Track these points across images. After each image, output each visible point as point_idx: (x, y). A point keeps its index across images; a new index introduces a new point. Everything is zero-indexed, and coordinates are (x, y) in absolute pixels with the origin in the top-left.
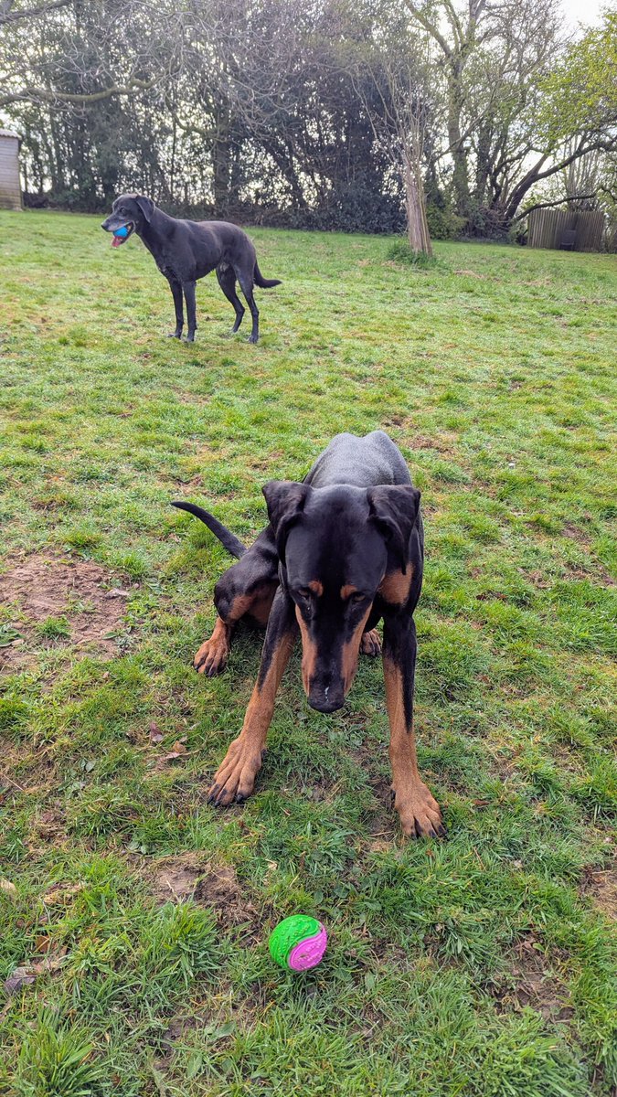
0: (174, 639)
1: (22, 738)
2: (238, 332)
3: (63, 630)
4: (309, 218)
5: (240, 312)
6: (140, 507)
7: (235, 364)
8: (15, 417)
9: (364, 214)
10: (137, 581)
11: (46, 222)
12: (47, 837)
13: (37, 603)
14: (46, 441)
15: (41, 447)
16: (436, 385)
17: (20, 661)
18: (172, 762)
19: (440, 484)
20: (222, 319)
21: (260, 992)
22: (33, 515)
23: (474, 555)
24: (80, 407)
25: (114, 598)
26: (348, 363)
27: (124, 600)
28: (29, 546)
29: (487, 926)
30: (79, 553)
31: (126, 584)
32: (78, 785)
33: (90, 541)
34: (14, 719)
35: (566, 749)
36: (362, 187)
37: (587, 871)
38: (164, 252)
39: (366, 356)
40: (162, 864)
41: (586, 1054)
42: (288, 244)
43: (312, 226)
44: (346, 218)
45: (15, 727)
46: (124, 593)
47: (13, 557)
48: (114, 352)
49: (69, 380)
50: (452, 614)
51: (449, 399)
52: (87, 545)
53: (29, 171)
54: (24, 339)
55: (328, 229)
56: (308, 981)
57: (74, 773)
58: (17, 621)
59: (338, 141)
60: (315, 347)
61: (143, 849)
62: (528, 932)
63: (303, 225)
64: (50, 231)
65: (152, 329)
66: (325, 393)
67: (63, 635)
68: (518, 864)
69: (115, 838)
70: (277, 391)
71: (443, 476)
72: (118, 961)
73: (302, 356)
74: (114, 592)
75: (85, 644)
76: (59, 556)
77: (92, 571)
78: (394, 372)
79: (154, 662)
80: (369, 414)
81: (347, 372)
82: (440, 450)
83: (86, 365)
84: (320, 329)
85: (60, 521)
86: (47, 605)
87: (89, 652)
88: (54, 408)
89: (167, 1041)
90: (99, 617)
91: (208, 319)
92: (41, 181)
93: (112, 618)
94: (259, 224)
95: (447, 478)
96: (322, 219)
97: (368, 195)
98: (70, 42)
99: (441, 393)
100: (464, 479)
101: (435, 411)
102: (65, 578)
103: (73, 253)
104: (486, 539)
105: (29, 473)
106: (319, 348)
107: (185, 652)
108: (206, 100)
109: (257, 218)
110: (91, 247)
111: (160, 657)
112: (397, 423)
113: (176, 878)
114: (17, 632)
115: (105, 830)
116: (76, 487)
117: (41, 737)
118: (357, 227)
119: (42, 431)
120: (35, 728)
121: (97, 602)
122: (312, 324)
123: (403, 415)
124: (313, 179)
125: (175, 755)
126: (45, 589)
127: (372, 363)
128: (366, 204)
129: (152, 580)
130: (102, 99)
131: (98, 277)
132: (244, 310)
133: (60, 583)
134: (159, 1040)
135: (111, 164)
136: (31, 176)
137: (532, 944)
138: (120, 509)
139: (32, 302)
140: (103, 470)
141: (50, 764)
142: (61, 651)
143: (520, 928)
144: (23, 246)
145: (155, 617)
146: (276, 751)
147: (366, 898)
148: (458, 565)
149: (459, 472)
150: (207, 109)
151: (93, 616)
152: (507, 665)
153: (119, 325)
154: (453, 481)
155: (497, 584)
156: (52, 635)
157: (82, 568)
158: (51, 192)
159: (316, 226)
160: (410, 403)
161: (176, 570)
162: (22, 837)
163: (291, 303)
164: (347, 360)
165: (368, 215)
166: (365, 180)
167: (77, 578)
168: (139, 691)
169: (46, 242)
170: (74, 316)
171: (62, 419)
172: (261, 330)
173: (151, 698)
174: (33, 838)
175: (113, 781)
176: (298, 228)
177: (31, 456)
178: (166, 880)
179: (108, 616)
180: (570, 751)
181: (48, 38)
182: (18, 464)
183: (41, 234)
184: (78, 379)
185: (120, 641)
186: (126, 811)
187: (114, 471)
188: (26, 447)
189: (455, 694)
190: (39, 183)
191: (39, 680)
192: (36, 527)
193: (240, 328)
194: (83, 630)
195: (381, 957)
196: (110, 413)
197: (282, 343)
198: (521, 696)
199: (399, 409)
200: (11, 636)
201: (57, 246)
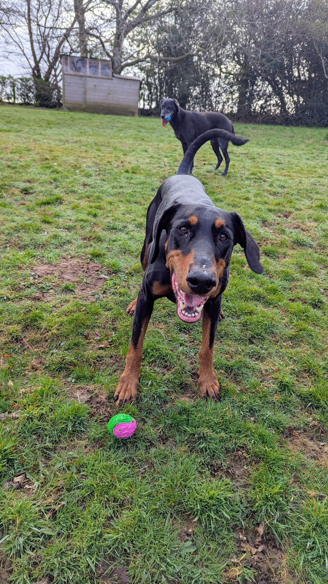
0: (121, 299)
1: (38, 329)
2: (217, 171)
3: (73, 289)
4: (287, 119)
5: (220, 161)
6: (130, 243)
7: (207, 184)
8: (89, 201)
9: (320, 116)
10: (115, 273)
11: (146, 121)
12: (35, 369)
13: (66, 276)
14: (99, 212)
15: (95, 214)
16: (317, 199)
17: (49, 299)
18: (101, 348)
19: (295, 246)
20: (212, 164)
21: (99, 442)
22: (80, 242)
23: (298, 280)
24: (121, 199)
25: (101, 279)
26: (271, 187)
27: (106, 280)
28: (73, 254)
29: (222, 440)
30: (94, 259)
31: (109, 274)
32: (55, 351)
33: (100, 254)
34: (36, 320)
35: (307, 375)
36: (320, 102)
37: (291, 430)
38: (179, 127)
39: (282, 184)
40: (79, 388)
41: (249, 505)
42: (269, 132)
43: (288, 123)
44: (309, 119)
45: (36, 323)
46: (106, 277)
47: (65, 258)
48: (148, 176)
49: (121, 187)
50: (272, 306)
51: (321, 206)
52: (98, 256)
53: (146, 98)
54: (109, 170)
55: (297, 125)
56: (121, 443)
57: (55, 346)
58: (54, 283)
59: (310, 77)
60: (255, 178)
61: (73, 381)
62: (243, 447)
63: (283, 123)
64: (146, 125)
65: (172, 168)
66: (250, 200)
67: (72, 291)
68: (252, 419)
69: (63, 373)
70: (224, 197)
71: (298, 242)
72: (41, 417)
73: (247, 182)
74: (102, 276)
75: (80, 295)
76: (85, 259)
77: (96, 267)
78: (295, 192)
79: (108, 307)
80: (270, 211)
81: (268, 191)
82: (302, 230)
83: (133, 181)
84: (263, 171)
85: (91, 245)
86: (70, 278)
87: (80, 299)
88: (110, 199)
89: (52, 454)
90: (92, 286)
91: (205, 164)
92: (151, 103)
93: (97, 287)
94: (259, 122)
95: (300, 244)
96: (294, 119)
97: (323, 106)
98: (169, 30)
99: (319, 203)
100: (310, 245)
101: (311, 211)
102: (82, 268)
103: (154, 135)
104: (308, 273)
105: (85, 224)
106: (257, 179)
107: (125, 305)
108: (238, 58)
109: (258, 119)
110: (164, 133)
111: (112, 304)
112: (286, 216)
113: (82, 394)
114: (52, 287)
115: (60, 369)
116: (105, 232)
117: (46, 329)
118: (315, 124)
119: (99, 208)
120: (44, 325)
121: (93, 280)
122: (260, 168)
123: (290, 213)
124: (293, 98)
125: (103, 346)
126: (71, 271)
127: (284, 187)
128: (322, 111)
129: (122, 273)
130: (182, 59)
131: (158, 145)
132: (222, 159)
133: (79, 270)
134: (48, 452)
135: (184, 93)
136: (146, 100)
137: (243, 453)
138: (120, 243)
139: (121, 155)
140: (119, 225)
141: (47, 341)
142: (69, 296)
143: (239, 445)
144: (132, 132)
145: (116, 288)
146: (149, 350)
147: (167, 417)
148: (286, 284)
149: (309, 241)
150: (238, 62)
151: (89, 285)
152: (291, 332)
153: (158, 165)
154: (303, 245)
155: (305, 295)
156: (67, 290)
157: (92, 265)
158: (155, 108)
159: (291, 123)
160: (297, 207)
161: (135, 270)
162: (24, 367)
163: (254, 159)
164: (271, 185)
165: (322, 117)
166: (322, 98)
167: (88, 269)
168: (96, 317)
169: (143, 130)
170: (138, 161)
171: (111, 203)
172: (230, 170)
173: (101, 321)
174: (29, 368)
175: (70, 351)
176: (281, 124)
177: (90, 218)
178: (78, 394)
179: (96, 286)
180: (309, 376)
181: (161, 30)
182: (82, 220)
183: (142, 127)
184: (125, 187)
185: (97, 296)
186: (72, 363)
187: (125, 227)
188: (89, 214)
189: (254, 341)
190: (150, 104)
191: (54, 307)
192: (80, 247)
193: (219, 168)
194: (82, 290)
195: (164, 444)
196: (135, 203)
197: (239, 176)
198: (293, 347)
199: (288, 209)
200: (48, 288)
201: (147, 132)
